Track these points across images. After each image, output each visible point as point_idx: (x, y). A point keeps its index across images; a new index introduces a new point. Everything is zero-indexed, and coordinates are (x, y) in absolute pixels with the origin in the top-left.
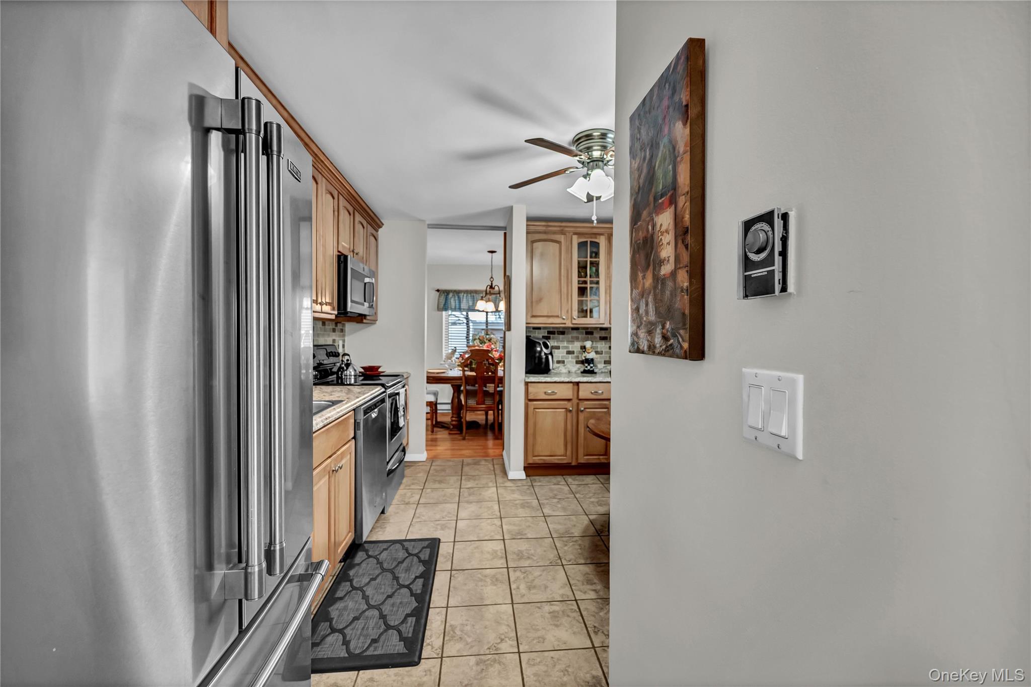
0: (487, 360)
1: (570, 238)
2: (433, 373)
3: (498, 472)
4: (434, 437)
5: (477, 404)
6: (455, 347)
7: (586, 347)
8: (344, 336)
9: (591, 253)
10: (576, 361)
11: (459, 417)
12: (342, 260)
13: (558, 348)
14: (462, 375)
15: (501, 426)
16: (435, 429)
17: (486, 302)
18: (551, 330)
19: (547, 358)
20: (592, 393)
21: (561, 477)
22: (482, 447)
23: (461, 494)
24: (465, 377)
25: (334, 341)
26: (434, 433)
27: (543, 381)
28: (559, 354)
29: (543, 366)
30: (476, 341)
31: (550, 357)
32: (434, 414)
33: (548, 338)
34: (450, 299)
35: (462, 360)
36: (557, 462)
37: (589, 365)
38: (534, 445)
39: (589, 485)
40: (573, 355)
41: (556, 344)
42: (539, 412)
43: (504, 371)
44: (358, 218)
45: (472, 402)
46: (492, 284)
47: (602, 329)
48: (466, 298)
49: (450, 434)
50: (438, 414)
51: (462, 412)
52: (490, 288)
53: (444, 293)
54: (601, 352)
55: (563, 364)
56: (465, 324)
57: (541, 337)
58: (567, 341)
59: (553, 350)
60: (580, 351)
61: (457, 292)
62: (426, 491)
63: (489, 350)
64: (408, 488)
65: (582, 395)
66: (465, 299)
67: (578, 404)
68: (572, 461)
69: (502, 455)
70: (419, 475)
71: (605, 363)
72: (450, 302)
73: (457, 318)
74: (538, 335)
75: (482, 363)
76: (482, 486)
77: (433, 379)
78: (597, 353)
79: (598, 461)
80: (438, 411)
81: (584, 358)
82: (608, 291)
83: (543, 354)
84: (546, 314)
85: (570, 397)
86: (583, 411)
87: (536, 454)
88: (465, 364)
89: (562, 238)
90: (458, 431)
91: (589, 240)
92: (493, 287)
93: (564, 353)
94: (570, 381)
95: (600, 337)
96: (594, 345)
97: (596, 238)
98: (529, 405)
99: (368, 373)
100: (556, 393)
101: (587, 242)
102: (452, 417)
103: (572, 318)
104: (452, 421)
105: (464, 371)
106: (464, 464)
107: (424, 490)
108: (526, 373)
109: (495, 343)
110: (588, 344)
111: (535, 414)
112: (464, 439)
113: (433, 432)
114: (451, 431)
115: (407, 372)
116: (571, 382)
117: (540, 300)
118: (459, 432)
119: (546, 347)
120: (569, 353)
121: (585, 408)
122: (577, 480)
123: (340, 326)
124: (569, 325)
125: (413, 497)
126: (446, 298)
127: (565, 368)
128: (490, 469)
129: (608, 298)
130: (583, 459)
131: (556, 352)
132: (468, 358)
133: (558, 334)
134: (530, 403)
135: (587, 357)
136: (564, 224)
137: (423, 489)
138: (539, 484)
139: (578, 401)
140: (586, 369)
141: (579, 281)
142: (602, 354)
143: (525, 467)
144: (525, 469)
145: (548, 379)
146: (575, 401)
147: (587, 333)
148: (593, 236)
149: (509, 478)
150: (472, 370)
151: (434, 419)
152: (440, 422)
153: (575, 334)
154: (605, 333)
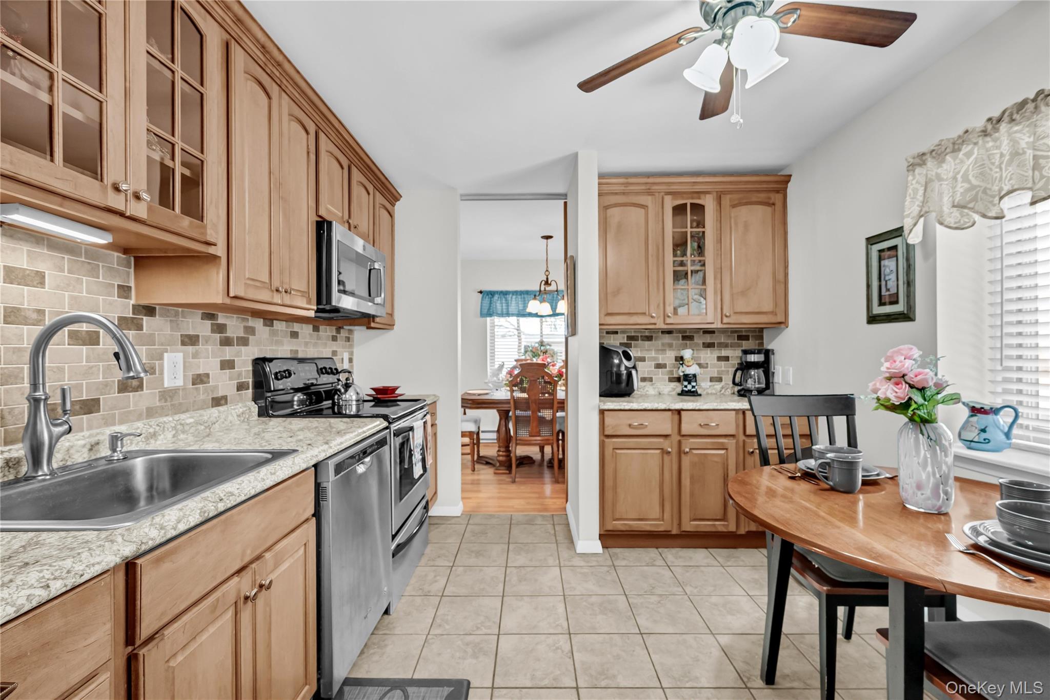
0: (543, 377)
1: (661, 200)
2: (474, 395)
3: (561, 538)
4: (476, 477)
5: (530, 436)
6: (503, 362)
7: (685, 358)
8: (351, 346)
9: (692, 221)
10: (669, 378)
11: (508, 450)
12: (322, 228)
13: (642, 359)
14: (509, 398)
15: (562, 463)
16: (477, 466)
17: (541, 302)
18: (633, 334)
19: (629, 375)
20: (700, 425)
21: (655, 550)
22: (537, 495)
23: (507, 579)
24: (514, 400)
25: (334, 353)
26: (475, 472)
27: (627, 407)
28: (644, 369)
29: (624, 385)
30: (528, 353)
31: (634, 372)
32: (475, 446)
33: (628, 346)
34: (496, 303)
35: (510, 377)
36: (648, 528)
37: (689, 383)
38: (614, 504)
39: (702, 568)
40: (665, 369)
41: (639, 354)
42: (621, 453)
43: (566, 391)
44: (357, 175)
45: (524, 433)
46: (547, 279)
47: (707, 332)
48: (516, 300)
49: (495, 473)
50: (481, 445)
51: (511, 445)
52: (545, 285)
53: (488, 295)
54: (705, 365)
55: (650, 383)
56: (516, 337)
57: (619, 345)
58: (655, 350)
59: (637, 363)
60: (674, 364)
61: (504, 294)
62: (456, 570)
63: (545, 364)
64: (431, 563)
65: (686, 429)
66: (514, 302)
67: (680, 442)
68: (672, 527)
69: (565, 509)
70: (449, 541)
71: (711, 381)
72: (496, 306)
73: (508, 330)
74: (614, 342)
75: (535, 381)
76: (538, 564)
77: (471, 403)
78: (700, 365)
79: (713, 530)
80: (481, 441)
81: (682, 374)
82: (719, 276)
83: (623, 368)
84: (626, 311)
85: (668, 432)
86: (687, 452)
87: (617, 517)
88: (514, 383)
89: (647, 200)
90: (507, 470)
91: (689, 202)
92: (549, 282)
93: (650, 367)
94: (667, 408)
95: (703, 343)
96: (695, 355)
97: (699, 198)
98: (606, 444)
99: (379, 396)
100: (646, 425)
101: (686, 204)
102: (499, 451)
103: (665, 316)
104: (499, 456)
105: (512, 391)
106: (513, 522)
107: (454, 568)
108: (601, 396)
109: (552, 356)
110: (687, 354)
111: (615, 456)
112: (514, 482)
113: (474, 470)
114: (497, 470)
115: (434, 395)
116: (669, 410)
117: (617, 292)
118: (508, 472)
119: (628, 358)
120: (659, 366)
121: (690, 449)
122: (680, 557)
123: (343, 333)
124: (661, 325)
125: (436, 581)
126: (491, 301)
127: (654, 388)
128: (550, 533)
129: (719, 286)
130: (689, 526)
131: (640, 365)
132: (517, 375)
133: (643, 340)
134: (607, 440)
135: (687, 372)
136: (651, 180)
137: (452, 567)
138: (624, 563)
139: (679, 438)
140: (685, 389)
141: (674, 261)
142: (707, 367)
143: (600, 535)
144: (601, 537)
145: (635, 406)
146: (676, 438)
147: (684, 338)
148: (695, 195)
149: (578, 551)
150: (523, 390)
151: (476, 453)
152: (482, 457)
153: (667, 339)
154: (711, 337)
